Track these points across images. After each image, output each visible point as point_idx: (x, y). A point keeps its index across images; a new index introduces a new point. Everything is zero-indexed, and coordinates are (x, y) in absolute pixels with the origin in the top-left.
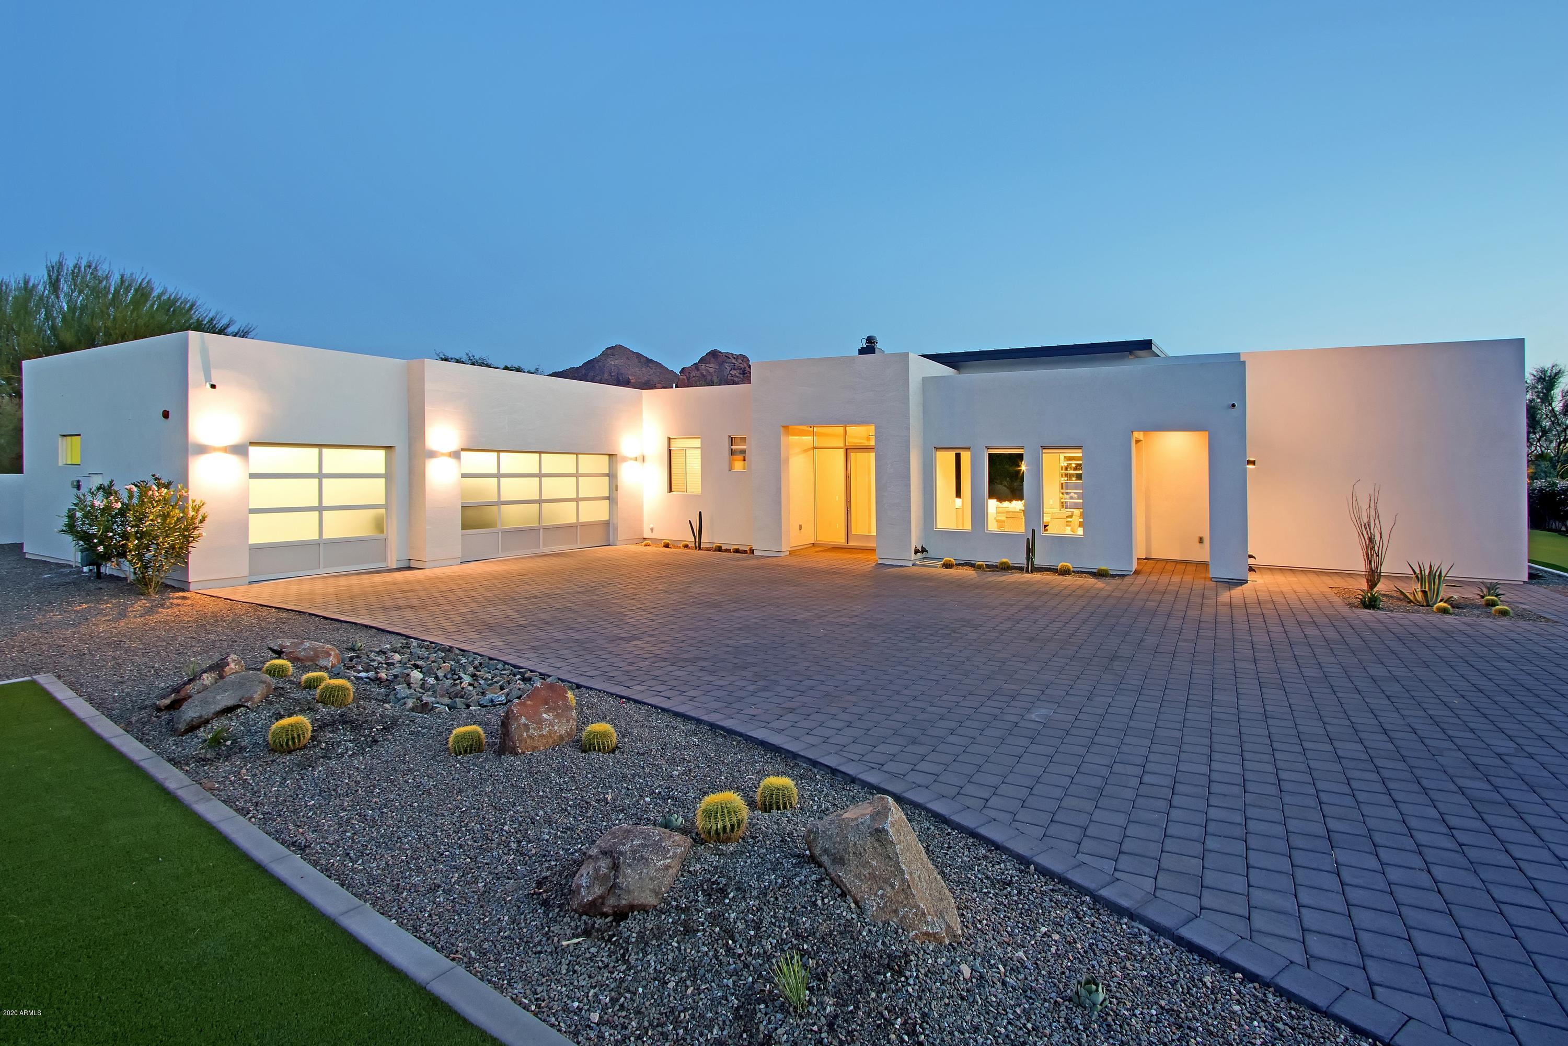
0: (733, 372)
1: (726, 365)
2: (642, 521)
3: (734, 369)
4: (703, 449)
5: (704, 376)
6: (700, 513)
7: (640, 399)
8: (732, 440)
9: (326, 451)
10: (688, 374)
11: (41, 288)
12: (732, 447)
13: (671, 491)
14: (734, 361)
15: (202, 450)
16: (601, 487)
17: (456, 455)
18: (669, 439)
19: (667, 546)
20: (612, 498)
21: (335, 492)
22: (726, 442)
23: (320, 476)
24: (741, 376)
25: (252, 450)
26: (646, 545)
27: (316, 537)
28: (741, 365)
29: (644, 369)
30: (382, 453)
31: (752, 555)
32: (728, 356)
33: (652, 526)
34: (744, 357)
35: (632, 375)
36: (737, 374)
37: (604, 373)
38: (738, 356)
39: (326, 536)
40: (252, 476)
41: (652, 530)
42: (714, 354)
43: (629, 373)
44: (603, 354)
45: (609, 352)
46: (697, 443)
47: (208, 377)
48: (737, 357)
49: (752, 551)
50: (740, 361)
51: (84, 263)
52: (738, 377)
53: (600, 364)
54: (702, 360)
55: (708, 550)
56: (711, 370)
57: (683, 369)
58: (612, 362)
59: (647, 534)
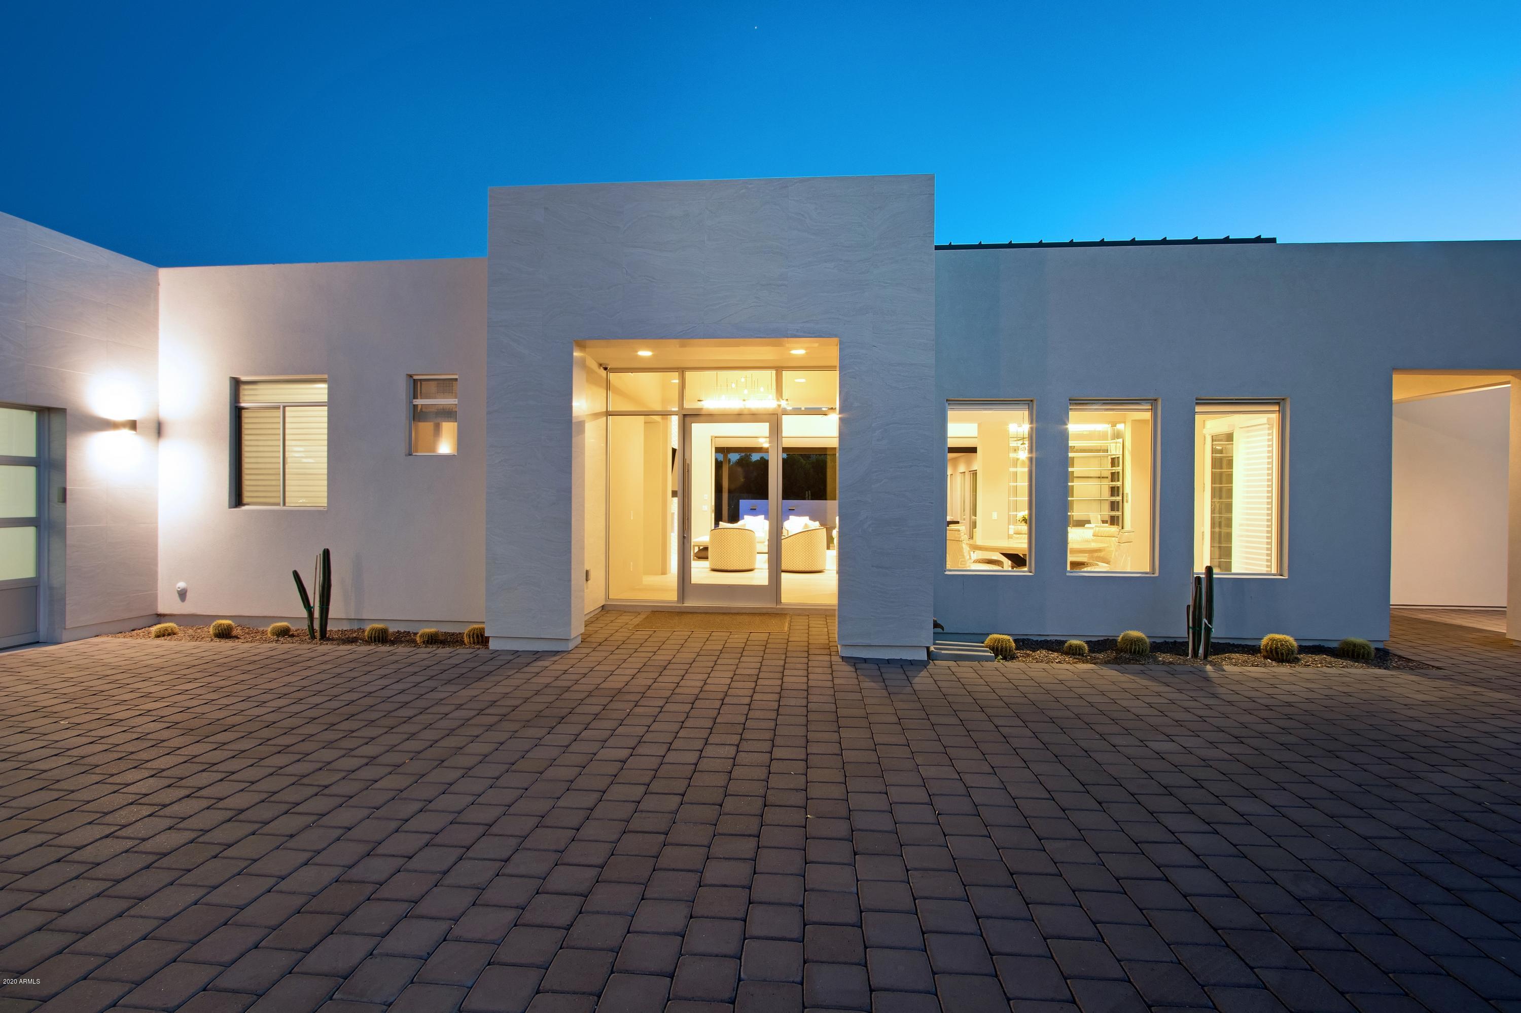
2: (152, 575)
4: (332, 404)
6: (326, 553)
7: (151, 291)
8: (416, 386)
12: (419, 402)
13: (237, 499)
16: (11, 492)
18: (236, 384)
19: (224, 634)
20: (46, 521)
22: (402, 387)
26: (160, 635)
31: (482, 652)
33: (181, 585)
41: (183, 594)
46: (320, 391)
49: (481, 639)
55: (349, 639)
59: (167, 604)
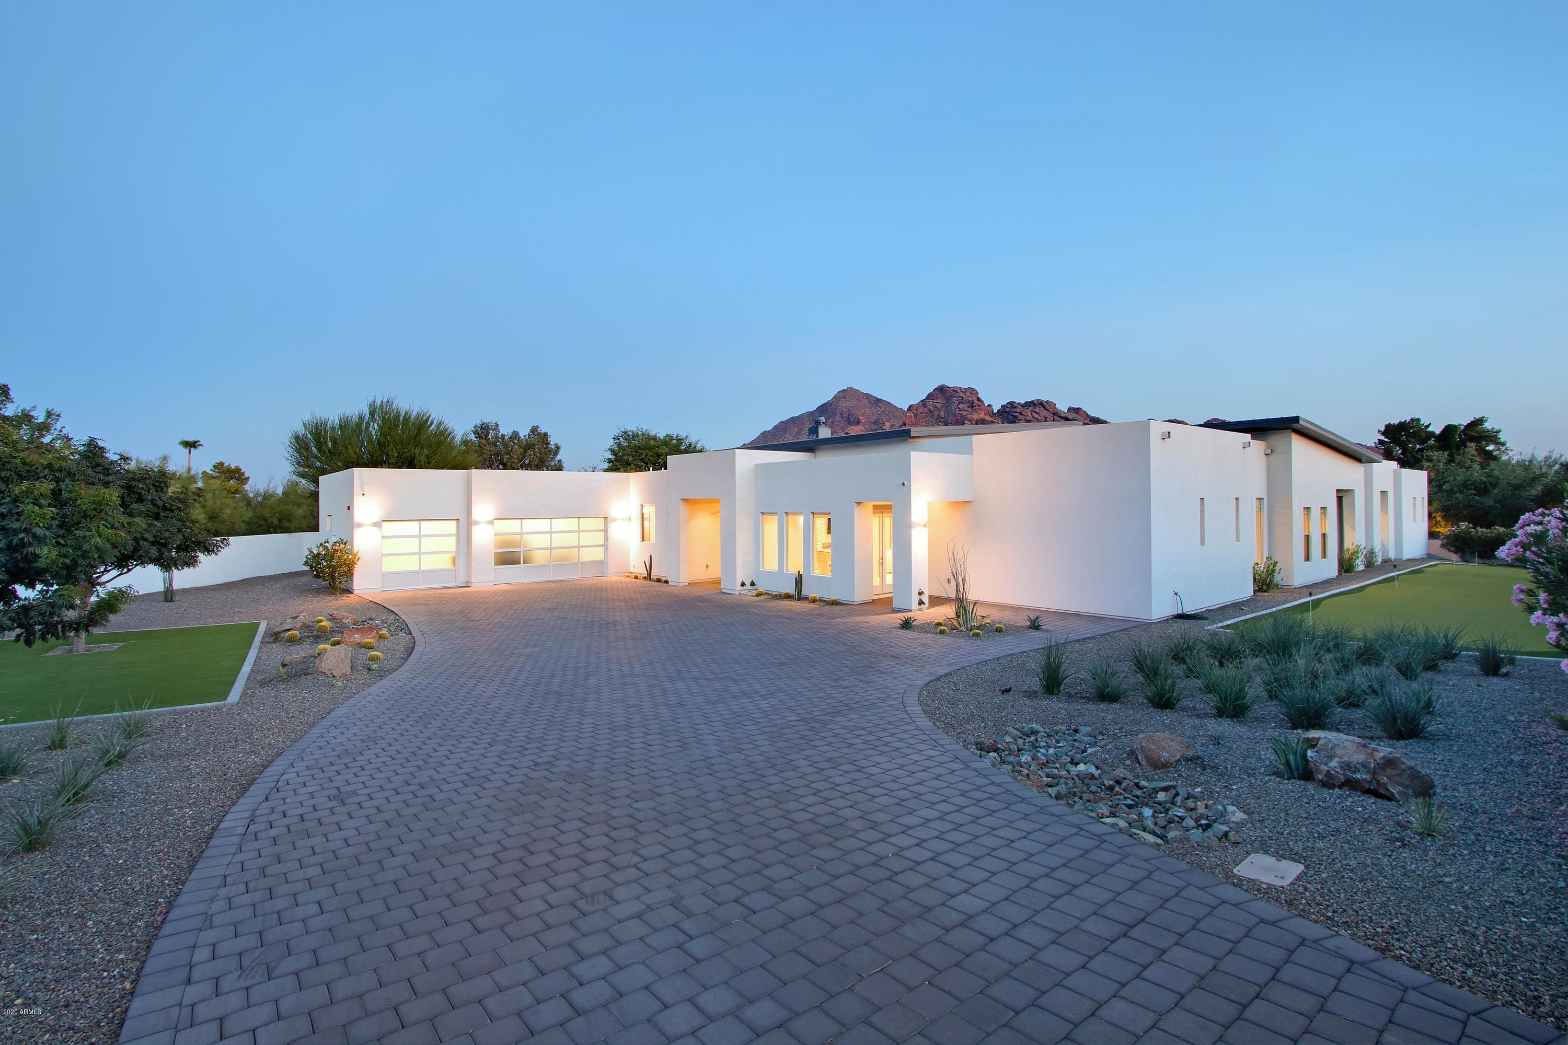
0: (961, 406)
1: (954, 399)
2: (622, 562)
3: (963, 403)
5: (931, 411)
6: (651, 556)
7: (625, 480)
9: (422, 523)
10: (915, 411)
13: (643, 540)
14: (962, 395)
15: (360, 525)
16: (599, 538)
17: (491, 523)
18: (642, 506)
20: (605, 546)
21: (427, 544)
23: (420, 536)
24: (970, 409)
25: (384, 524)
26: (627, 577)
27: (417, 568)
28: (970, 398)
29: (873, 409)
30: (454, 522)
31: (667, 584)
32: (955, 390)
33: (634, 563)
34: (973, 390)
35: (861, 415)
36: (966, 408)
37: (835, 416)
38: (966, 389)
39: (422, 568)
40: (383, 537)
41: (627, 567)
42: (941, 389)
43: (860, 413)
44: (835, 397)
45: (841, 395)
46: (654, 509)
47: (363, 489)
48: (964, 391)
50: (968, 394)
51: (385, 401)
52: (966, 411)
53: (833, 407)
54: (930, 396)
55: (653, 580)
56: (938, 405)
57: (910, 406)
58: (843, 404)
59: (625, 570)
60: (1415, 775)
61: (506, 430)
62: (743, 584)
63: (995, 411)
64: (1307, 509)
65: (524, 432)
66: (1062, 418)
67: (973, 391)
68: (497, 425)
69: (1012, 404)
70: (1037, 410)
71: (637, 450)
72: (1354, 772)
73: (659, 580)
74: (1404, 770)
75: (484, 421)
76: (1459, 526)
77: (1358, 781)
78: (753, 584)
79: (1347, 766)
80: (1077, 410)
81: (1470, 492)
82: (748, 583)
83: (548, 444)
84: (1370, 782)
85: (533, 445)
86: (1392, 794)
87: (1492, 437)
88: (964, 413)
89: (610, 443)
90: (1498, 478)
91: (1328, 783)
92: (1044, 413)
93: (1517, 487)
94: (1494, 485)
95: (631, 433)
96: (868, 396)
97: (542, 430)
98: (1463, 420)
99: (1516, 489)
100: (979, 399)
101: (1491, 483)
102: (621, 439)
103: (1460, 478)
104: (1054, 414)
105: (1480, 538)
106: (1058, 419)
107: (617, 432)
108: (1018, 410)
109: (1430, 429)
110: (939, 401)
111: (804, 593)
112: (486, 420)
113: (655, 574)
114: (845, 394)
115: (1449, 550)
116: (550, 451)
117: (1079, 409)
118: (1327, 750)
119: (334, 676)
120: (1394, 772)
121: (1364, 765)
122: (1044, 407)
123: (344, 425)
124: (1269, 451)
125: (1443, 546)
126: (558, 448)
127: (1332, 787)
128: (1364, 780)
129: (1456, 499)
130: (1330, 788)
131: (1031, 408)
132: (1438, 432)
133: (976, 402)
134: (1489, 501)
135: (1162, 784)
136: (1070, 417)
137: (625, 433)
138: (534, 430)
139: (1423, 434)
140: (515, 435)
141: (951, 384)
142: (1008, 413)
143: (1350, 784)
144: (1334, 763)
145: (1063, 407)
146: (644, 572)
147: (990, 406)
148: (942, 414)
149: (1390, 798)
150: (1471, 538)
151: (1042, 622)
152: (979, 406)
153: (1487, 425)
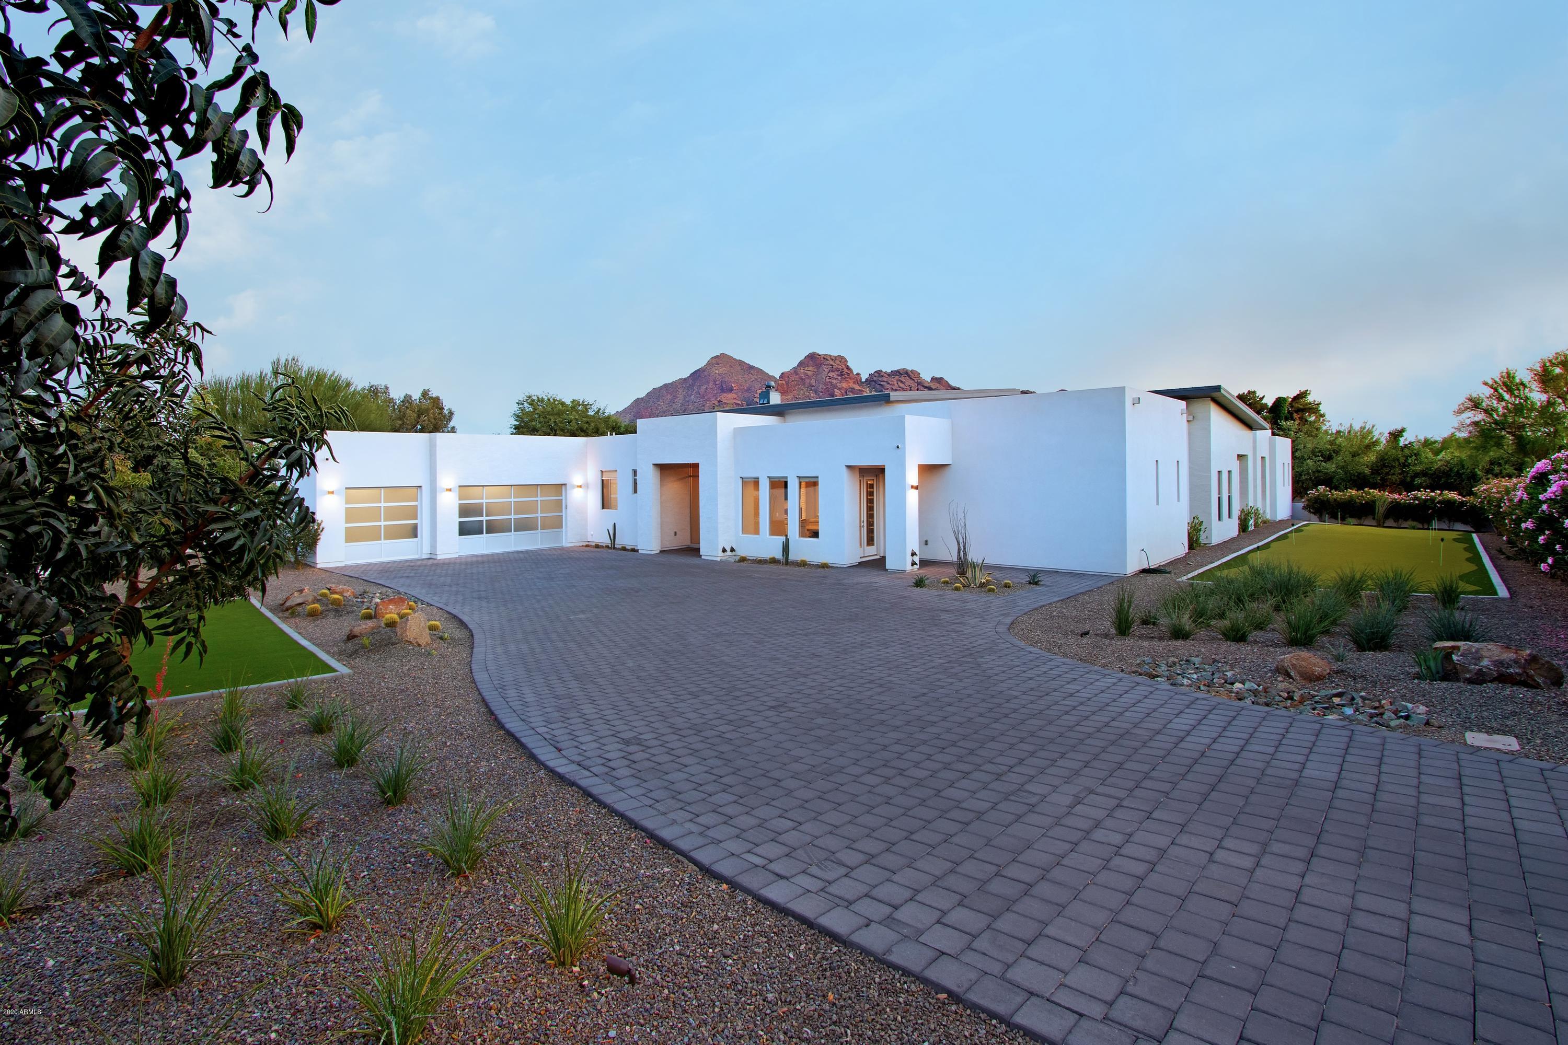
0: (831, 374)
1: (824, 367)
3: (833, 371)
5: (802, 379)
10: (787, 379)
11: (269, 376)
14: (832, 363)
24: (839, 377)
28: (839, 367)
29: (746, 376)
32: (825, 358)
34: (842, 358)
35: (734, 382)
36: (836, 377)
37: (708, 383)
38: (836, 357)
42: (812, 358)
43: (732, 380)
44: (709, 363)
45: (714, 362)
48: (834, 359)
50: (838, 362)
52: (836, 379)
53: (706, 373)
54: (801, 364)
56: (809, 373)
57: (783, 373)
58: (716, 371)
60: (1552, 668)
61: (397, 395)
62: (724, 550)
63: (863, 380)
64: (1219, 472)
65: (416, 396)
66: (926, 387)
67: (842, 360)
68: (387, 388)
69: (879, 372)
70: (902, 379)
71: (544, 415)
72: (1507, 668)
73: (624, 549)
74: (1543, 665)
75: (372, 383)
76: (1317, 490)
77: (1511, 675)
78: (732, 550)
79: (1500, 663)
80: (939, 381)
81: (1317, 458)
82: (728, 549)
83: (442, 409)
84: (1520, 675)
85: (427, 410)
86: (1538, 684)
87: (1314, 409)
88: (834, 381)
89: (515, 408)
90: (1340, 446)
91: (1479, 679)
92: (909, 382)
93: (1354, 455)
94: (1337, 452)
95: (535, 398)
96: (741, 363)
97: (434, 394)
98: (1290, 393)
99: (1353, 456)
100: (848, 368)
101: (1334, 451)
102: (526, 404)
103: (1309, 446)
104: (919, 384)
105: (1335, 500)
106: (922, 388)
107: (521, 397)
108: (885, 379)
109: (1264, 401)
110: (810, 368)
111: (792, 557)
112: (374, 383)
113: (620, 542)
114: (720, 360)
115: (1310, 511)
116: (444, 417)
117: (941, 379)
118: (1472, 653)
119: (419, 645)
120: (1537, 666)
121: (1516, 662)
122: (909, 376)
123: (245, 385)
124: (1191, 418)
125: (1304, 508)
126: (451, 413)
127: (1483, 682)
128: (1516, 673)
129: (1307, 465)
130: (1481, 684)
131: (897, 377)
132: (1270, 404)
133: (846, 370)
134: (1331, 467)
135: (1335, 692)
136: (933, 387)
137: (530, 397)
138: (425, 394)
139: (1259, 406)
140: (407, 399)
141: (821, 352)
142: (875, 382)
143: (1503, 679)
144: (1485, 662)
145: (926, 377)
146: (606, 540)
147: (858, 374)
148: (813, 382)
149: (1536, 686)
150: (1328, 501)
151: (1041, 577)
152: (848, 374)
153: (1310, 399)
